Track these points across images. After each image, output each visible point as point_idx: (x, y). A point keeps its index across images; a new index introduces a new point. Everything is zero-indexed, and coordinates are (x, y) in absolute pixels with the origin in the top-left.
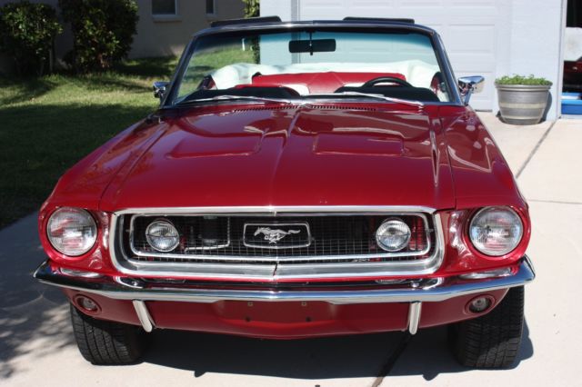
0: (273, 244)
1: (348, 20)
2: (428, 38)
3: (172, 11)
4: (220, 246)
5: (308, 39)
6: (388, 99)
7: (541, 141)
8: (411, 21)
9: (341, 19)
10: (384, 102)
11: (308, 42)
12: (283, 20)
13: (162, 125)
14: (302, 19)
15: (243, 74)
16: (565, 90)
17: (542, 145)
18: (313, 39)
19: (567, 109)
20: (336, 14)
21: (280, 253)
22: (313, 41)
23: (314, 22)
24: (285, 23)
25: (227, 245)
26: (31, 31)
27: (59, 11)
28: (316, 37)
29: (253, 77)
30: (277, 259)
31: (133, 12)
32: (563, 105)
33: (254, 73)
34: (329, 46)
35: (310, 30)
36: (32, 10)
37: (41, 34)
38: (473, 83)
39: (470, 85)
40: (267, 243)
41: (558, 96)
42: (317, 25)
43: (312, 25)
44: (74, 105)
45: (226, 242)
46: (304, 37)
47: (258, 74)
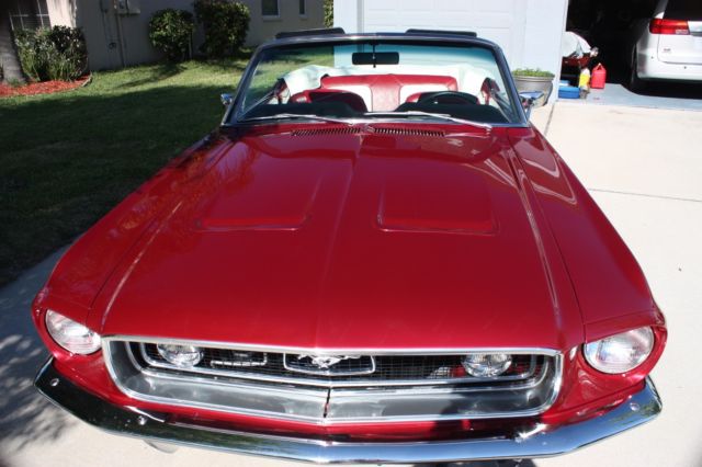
0: (324, 369)
1: (411, 32)
2: (491, 52)
3: (276, 13)
4: (255, 364)
5: (371, 51)
6: (454, 120)
7: (549, 123)
8: (473, 35)
9: (404, 31)
10: (450, 123)
11: (371, 54)
12: (346, 32)
13: (226, 142)
14: (366, 31)
15: (313, 76)
16: (562, 78)
17: (551, 126)
18: (377, 51)
19: (562, 94)
20: (399, 27)
21: (333, 379)
22: (377, 54)
23: (378, 34)
24: (348, 35)
25: (263, 364)
26: (174, 30)
27: (194, 14)
28: (380, 49)
29: (322, 78)
30: (330, 384)
31: (246, 15)
32: (560, 91)
33: (322, 75)
34: (393, 59)
35: (374, 43)
36: (174, 15)
37: (181, 32)
38: (533, 98)
39: (530, 101)
40: (315, 367)
41: (558, 84)
42: (380, 37)
43: (375, 38)
44: (200, 86)
45: (262, 361)
46: (368, 49)
47: (326, 76)
